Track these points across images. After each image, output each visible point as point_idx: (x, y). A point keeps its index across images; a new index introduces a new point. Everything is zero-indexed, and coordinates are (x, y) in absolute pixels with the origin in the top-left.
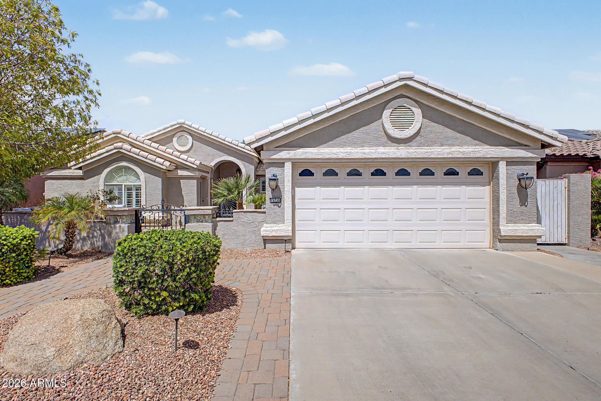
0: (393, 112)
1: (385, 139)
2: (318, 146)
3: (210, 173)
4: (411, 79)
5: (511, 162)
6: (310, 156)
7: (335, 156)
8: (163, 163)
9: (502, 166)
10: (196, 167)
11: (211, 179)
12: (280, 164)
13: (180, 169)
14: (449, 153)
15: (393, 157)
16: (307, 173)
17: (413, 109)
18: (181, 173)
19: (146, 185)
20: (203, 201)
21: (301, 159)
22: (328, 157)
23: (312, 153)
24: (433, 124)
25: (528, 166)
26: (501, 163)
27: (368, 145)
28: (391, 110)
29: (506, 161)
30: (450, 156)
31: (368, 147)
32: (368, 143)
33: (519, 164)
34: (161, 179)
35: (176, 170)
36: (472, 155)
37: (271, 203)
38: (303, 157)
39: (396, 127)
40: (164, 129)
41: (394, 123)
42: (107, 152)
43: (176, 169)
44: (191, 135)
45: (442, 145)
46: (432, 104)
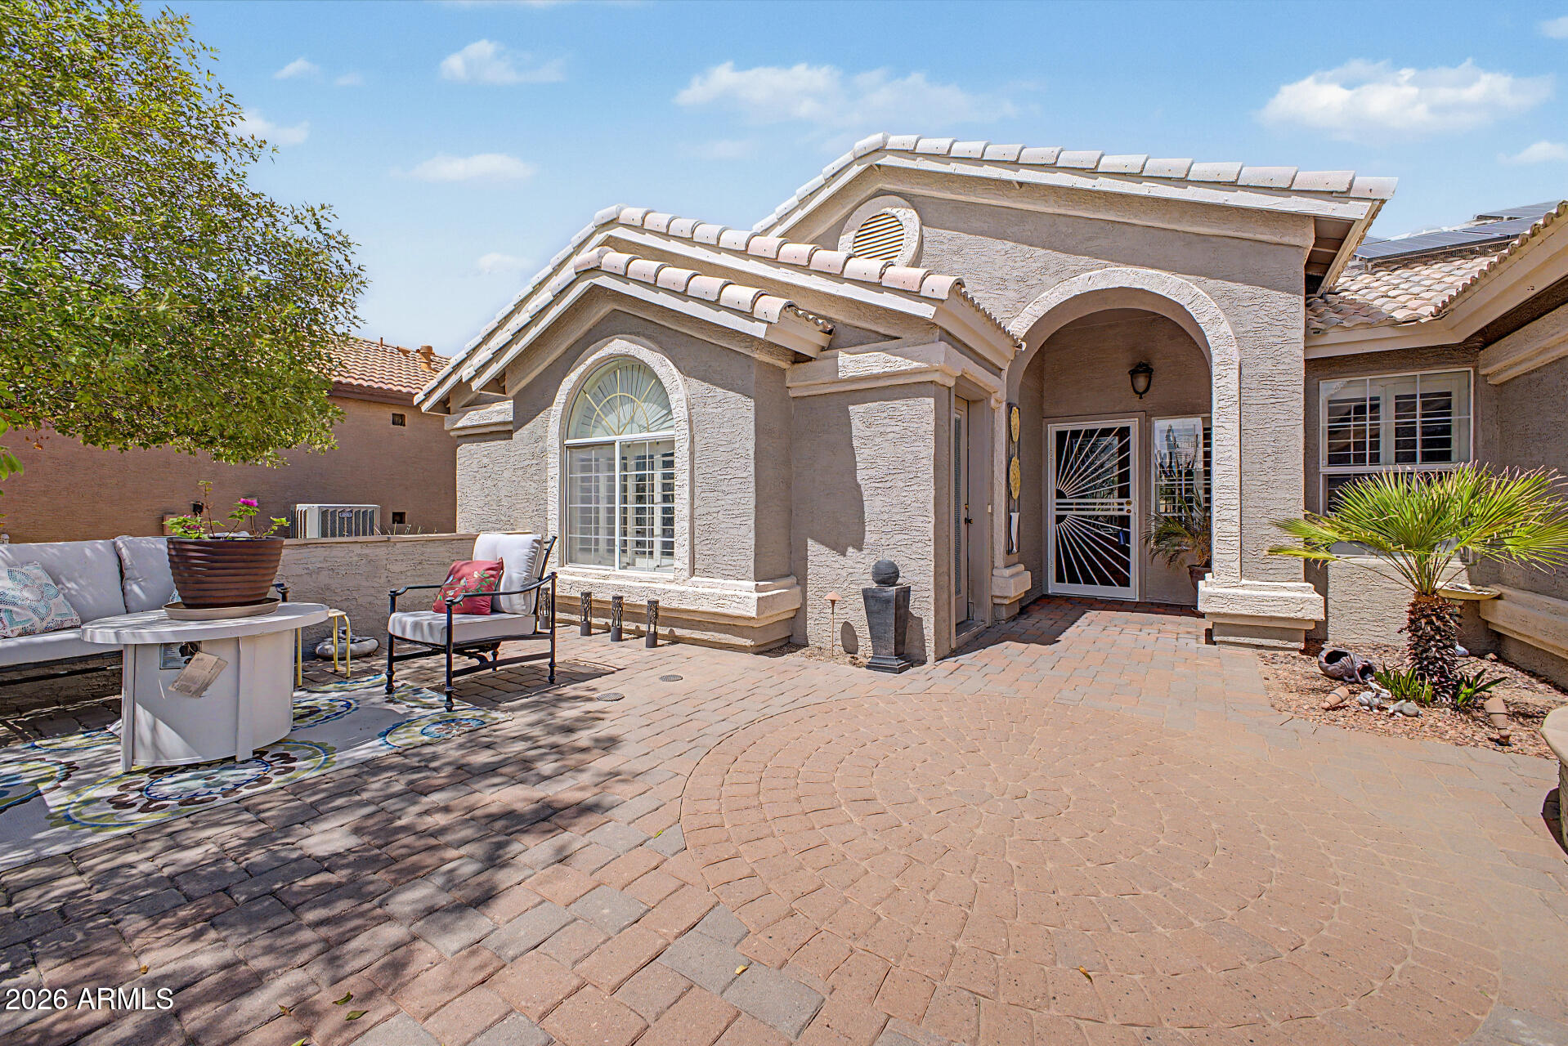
3: (1004, 375)
8: (754, 303)
10: (926, 311)
11: (1010, 406)
13: (848, 345)
18: (852, 364)
19: (692, 441)
20: (968, 521)
34: (751, 403)
35: (828, 353)
40: (803, 202)
42: (558, 298)
43: (830, 347)
44: (911, 200)
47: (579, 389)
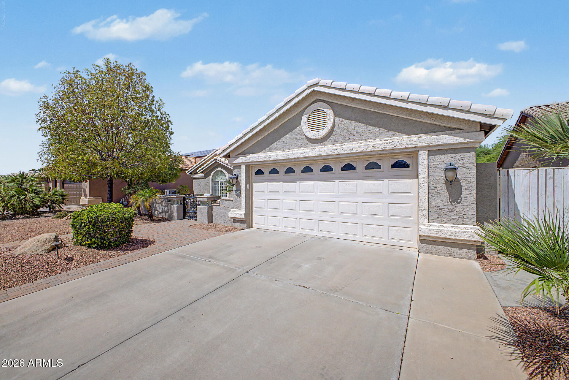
0: (310, 116)
1: (305, 141)
2: (261, 152)
4: (316, 85)
5: (433, 151)
6: (254, 160)
7: (268, 159)
9: (423, 156)
12: (238, 167)
14: (358, 148)
15: (309, 156)
16: (260, 172)
17: (326, 110)
21: (249, 162)
22: (264, 159)
23: (255, 157)
24: (346, 121)
25: (461, 154)
26: (420, 152)
27: (293, 148)
28: (308, 115)
29: (428, 151)
30: (360, 150)
31: (292, 149)
32: (292, 146)
33: (448, 152)
36: (383, 148)
37: (235, 194)
38: (250, 161)
39: (313, 129)
41: (311, 127)
42: (211, 162)
45: (355, 140)
46: (343, 102)
47: (214, 174)
